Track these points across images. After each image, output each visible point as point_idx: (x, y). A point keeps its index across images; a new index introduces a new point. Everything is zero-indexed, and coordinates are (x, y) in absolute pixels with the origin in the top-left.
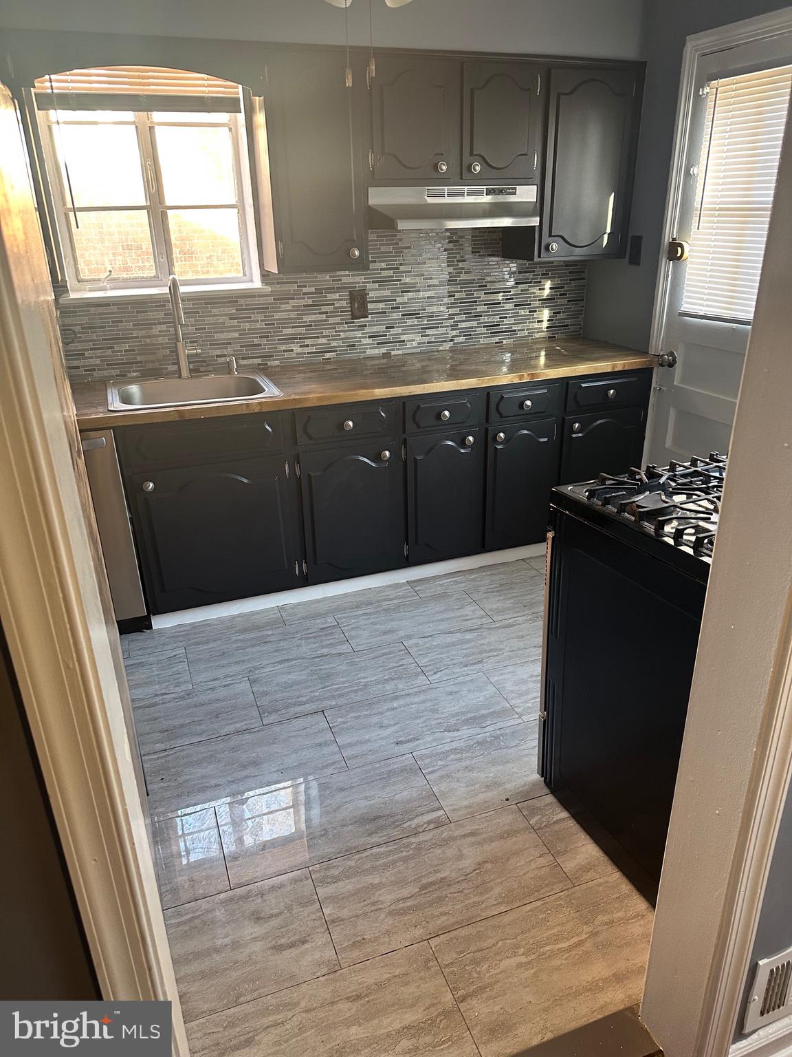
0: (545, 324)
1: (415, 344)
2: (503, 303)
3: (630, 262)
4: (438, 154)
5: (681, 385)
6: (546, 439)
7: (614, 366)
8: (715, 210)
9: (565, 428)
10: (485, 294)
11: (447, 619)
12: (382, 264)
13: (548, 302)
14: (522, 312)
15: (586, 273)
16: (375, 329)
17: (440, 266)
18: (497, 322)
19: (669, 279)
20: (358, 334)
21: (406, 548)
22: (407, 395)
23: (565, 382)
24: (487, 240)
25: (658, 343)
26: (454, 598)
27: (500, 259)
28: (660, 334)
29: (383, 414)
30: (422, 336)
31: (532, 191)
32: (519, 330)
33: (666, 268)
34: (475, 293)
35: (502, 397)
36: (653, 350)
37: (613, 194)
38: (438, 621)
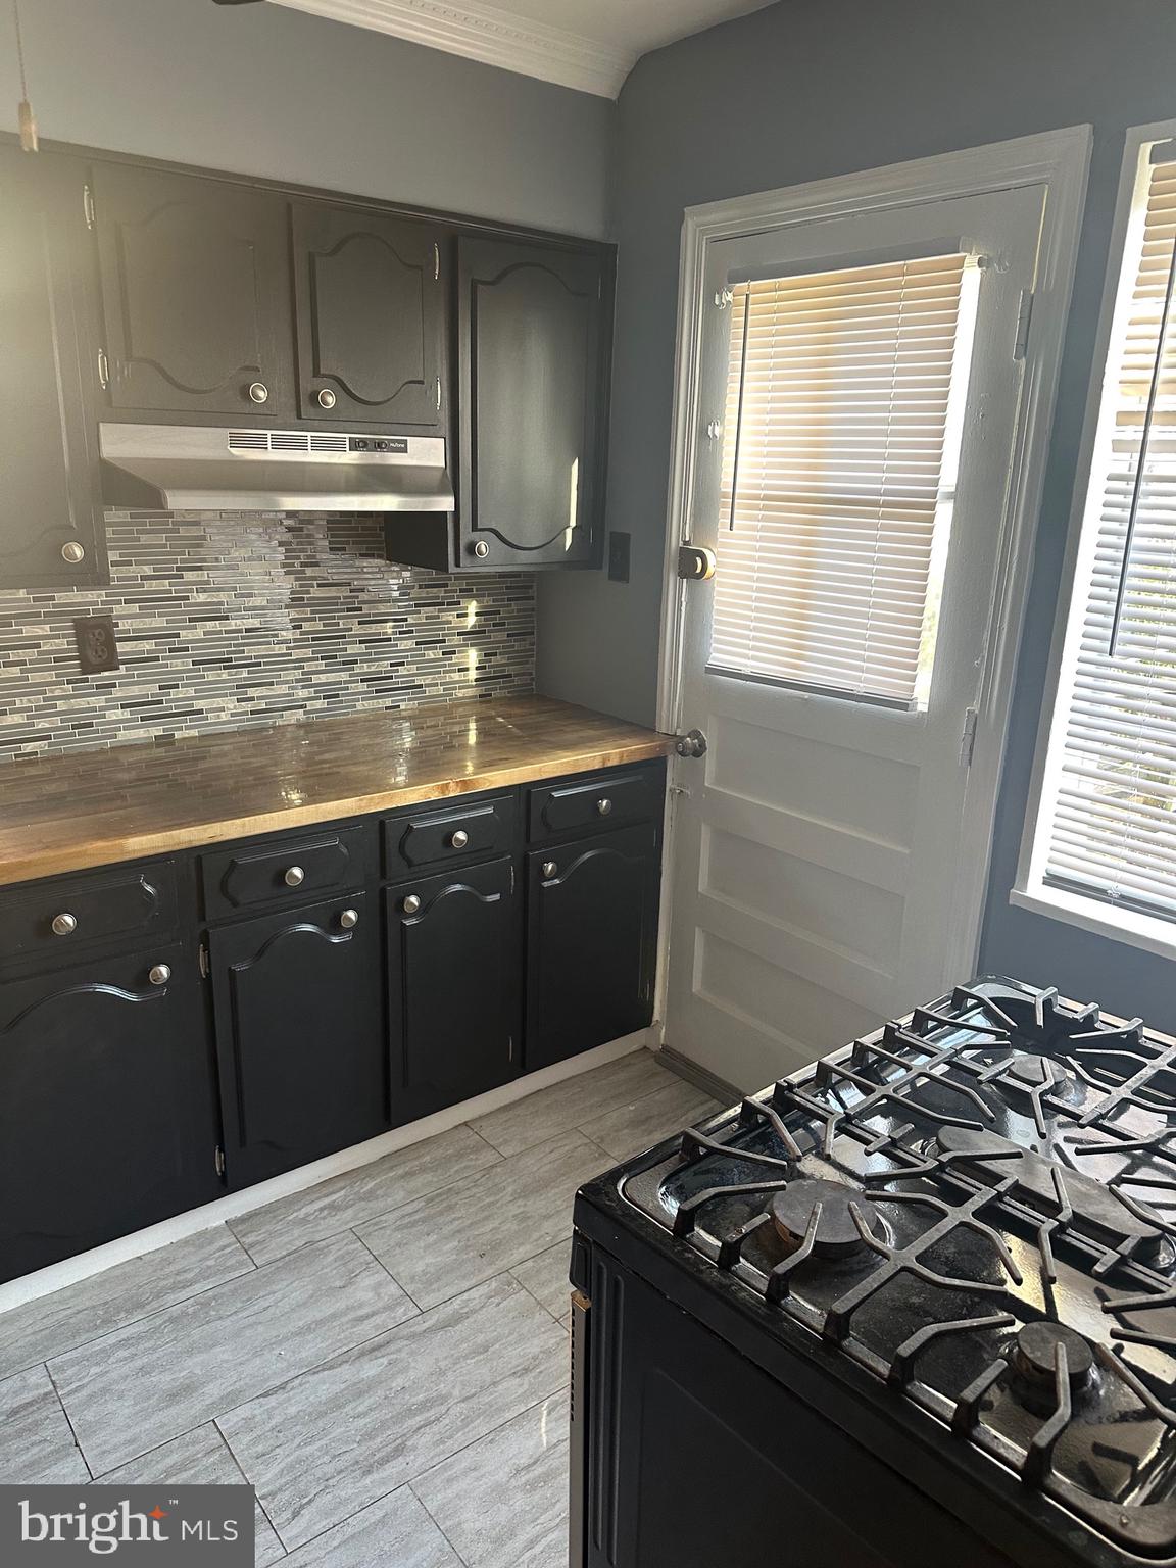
0: (473, 674)
1: (224, 716)
2: (396, 639)
3: (611, 577)
4: (247, 368)
5: (715, 788)
6: (497, 897)
7: (605, 759)
8: (757, 498)
9: (528, 871)
10: (360, 623)
11: (320, 1323)
12: (145, 568)
13: (474, 636)
14: (430, 655)
15: (535, 588)
16: (135, 691)
17: (268, 573)
18: (385, 672)
19: (683, 609)
20: (98, 701)
21: (218, 1157)
22: (204, 843)
23: (524, 793)
24: (356, 529)
25: (671, 714)
26: (330, 1258)
27: (383, 562)
28: (674, 700)
29: (149, 889)
30: (238, 701)
31: (436, 448)
32: (427, 685)
33: (676, 591)
34: (341, 622)
35: (410, 828)
36: (663, 726)
37: (577, 461)
38: (300, 1333)
